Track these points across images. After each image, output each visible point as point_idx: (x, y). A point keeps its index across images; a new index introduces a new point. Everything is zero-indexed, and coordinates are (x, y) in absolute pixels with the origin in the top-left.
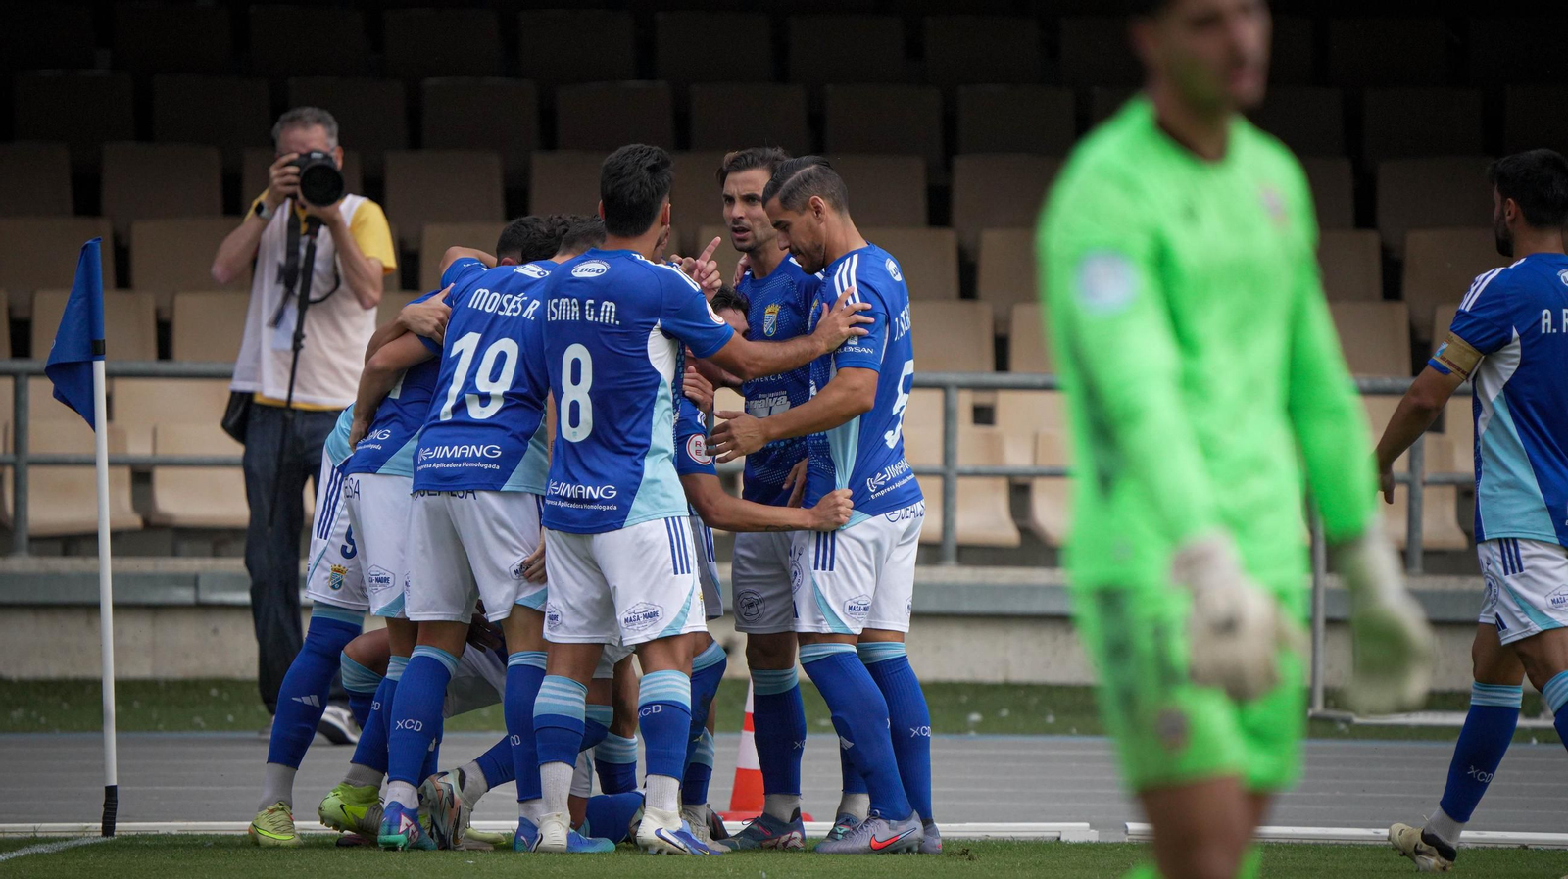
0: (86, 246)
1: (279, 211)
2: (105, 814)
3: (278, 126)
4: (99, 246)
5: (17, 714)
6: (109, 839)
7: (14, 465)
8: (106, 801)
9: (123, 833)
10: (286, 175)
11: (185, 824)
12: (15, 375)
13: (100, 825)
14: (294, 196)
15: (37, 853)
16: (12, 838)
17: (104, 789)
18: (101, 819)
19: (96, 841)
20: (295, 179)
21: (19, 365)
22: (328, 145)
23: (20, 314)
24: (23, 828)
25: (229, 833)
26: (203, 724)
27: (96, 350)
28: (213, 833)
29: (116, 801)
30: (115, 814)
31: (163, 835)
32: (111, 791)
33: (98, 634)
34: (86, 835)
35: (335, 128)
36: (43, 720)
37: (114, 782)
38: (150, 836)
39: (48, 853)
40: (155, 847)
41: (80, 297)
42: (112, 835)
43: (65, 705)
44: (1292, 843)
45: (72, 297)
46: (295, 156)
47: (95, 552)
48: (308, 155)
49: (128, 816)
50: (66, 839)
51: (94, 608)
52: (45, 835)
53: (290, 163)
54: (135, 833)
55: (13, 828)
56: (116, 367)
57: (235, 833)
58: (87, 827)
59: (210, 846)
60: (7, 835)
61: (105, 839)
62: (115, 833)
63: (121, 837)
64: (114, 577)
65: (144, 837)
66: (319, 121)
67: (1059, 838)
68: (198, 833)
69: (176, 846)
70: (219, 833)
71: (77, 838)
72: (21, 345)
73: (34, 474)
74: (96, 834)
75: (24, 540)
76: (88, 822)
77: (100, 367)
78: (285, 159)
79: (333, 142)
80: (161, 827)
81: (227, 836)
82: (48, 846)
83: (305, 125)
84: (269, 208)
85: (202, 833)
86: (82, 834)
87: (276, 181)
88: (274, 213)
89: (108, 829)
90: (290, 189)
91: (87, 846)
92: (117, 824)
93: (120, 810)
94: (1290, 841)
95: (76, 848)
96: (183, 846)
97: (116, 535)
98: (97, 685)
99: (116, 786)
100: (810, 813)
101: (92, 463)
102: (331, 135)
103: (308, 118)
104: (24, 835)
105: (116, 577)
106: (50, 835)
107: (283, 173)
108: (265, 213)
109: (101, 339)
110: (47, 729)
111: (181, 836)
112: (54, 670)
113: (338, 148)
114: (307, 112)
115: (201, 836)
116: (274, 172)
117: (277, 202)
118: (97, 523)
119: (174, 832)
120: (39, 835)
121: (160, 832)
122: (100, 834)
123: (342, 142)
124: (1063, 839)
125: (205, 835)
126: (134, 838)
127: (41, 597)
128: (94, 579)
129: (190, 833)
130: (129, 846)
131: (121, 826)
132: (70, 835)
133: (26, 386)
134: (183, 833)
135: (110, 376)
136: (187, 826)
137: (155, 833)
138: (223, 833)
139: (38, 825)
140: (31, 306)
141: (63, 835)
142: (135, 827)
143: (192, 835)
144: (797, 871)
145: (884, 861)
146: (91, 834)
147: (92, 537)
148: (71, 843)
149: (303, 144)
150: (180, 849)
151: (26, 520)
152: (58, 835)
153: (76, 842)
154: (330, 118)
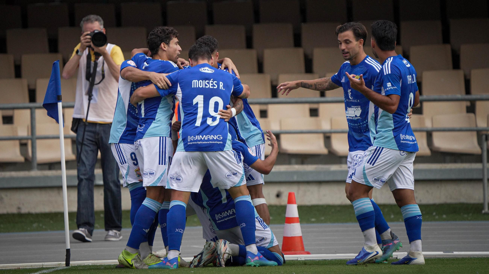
0: (54, 63)
1: (84, 52)
2: (66, 258)
3: (82, 22)
4: (59, 63)
5: (35, 225)
6: (68, 267)
7: (32, 139)
8: (67, 254)
9: (73, 265)
10: (86, 39)
11: (94, 261)
12: (31, 108)
13: (65, 262)
14: (89, 47)
15: (44, 273)
16: (35, 268)
17: (66, 250)
18: (65, 260)
19: (64, 268)
20: (89, 40)
21: (32, 105)
22: (100, 28)
23: (32, 87)
24: (38, 264)
25: (109, 264)
26: (99, 227)
27: (59, 99)
28: (103, 264)
29: (70, 254)
30: (70, 259)
31: (86, 265)
32: (68, 251)
33: (62, 197)
34: (60, 266)
35: (102, 22)
36: (44, 227)
37: (69, 248)
38: (82, 266)
39: (47, 273)
40: (84, 270)
41: (53, 80)
42: (69, 266)
43: (51, 222)
44: (479, 258)
45: (50, 81)
46: (89, 32)
47: (60, 168)
48: (94, 31)
49: (74, 259)
50: (53, 268)
51: (60, 188)
52: (46, 267)
53: (88, 35)
54: (77, 265)
55: (35, 264)
56: (65, 105)
57: (111, 264)
58: (60, 263)
59: (102, 269)
60: (33, 267)
61: (67, 267)
62: (70, 265)
63: (72, 267)
64: (67, 177)
65: (80, 266)
66: (96, 20)
67: (397, 258)
68: (98, 264)
69: (91, 269)
70: (105, 264)
71: (57, 267)
72: (32, 97)
73: (38, 142)
74: (63, 266)
75: (35, 165)
76: (61, 262)
77: (60, 105)
78: (85, 33)
79: (102, 27)
80: (86, 262)
81: (108, 265)
82: (47, 270)
83: (92, 22)
84: (80, 51)
85: (100, 264)
86: (58, 266)
87: (83, 41)
88: (83, 53)
89: (68, 264)
90: (88, 44)
91: (61, 270)
92: (70, 262)
93: (72, 257)
94: (478, 257)
95: (57, 271)
96: (93, 269)
97: (67, 162)
98: (62, 214)
99: (70, 249)
100: (310, 252)
101: (58, 138)
102: (101, 25)
103: (93, 19)
104: (39, 267)
105: (68, 177)
106: (48, 266)
107: (85, 38)
108: (79, 53)
109: (60, 95)
110: (46, 230)
111: (93, 266)
112: (47, 209)
113: (104, 29)
114: (92, 17)
115: (99, 265)
116: (82, 38)
117: (83, 49)
118: (61, 158)
119: (90, 264)
120: (44, 267)
121: (85, 265)
122: (65, 266)
123: (104, 27)
124: (398, 258)
125: (101, 265)
126: (76, 267)
127: (42, 184)
128: (60, 178)
129: (96, 264)
130: (75, 270)
131: (72, 263)
132: (54, 266)
133: (34, 112)
134: (93, 264)
135: (64, 107)
136: (95, 262)
137: (84, 265)
138: (107, 264)
139: (43, 263)
140: (35, 85)
141: (52, 266)
142: (77, 263)
143: (96, 265)
144: (306, 272)
145: (336, 267)
146: (62, 266)
147: (59, 163)
148: (55, 269)
149: (91, 29)
150: (92, 270)
151: (36, 158)
152: (50, 266)
153: (57, 269)
154: (100, 18)
